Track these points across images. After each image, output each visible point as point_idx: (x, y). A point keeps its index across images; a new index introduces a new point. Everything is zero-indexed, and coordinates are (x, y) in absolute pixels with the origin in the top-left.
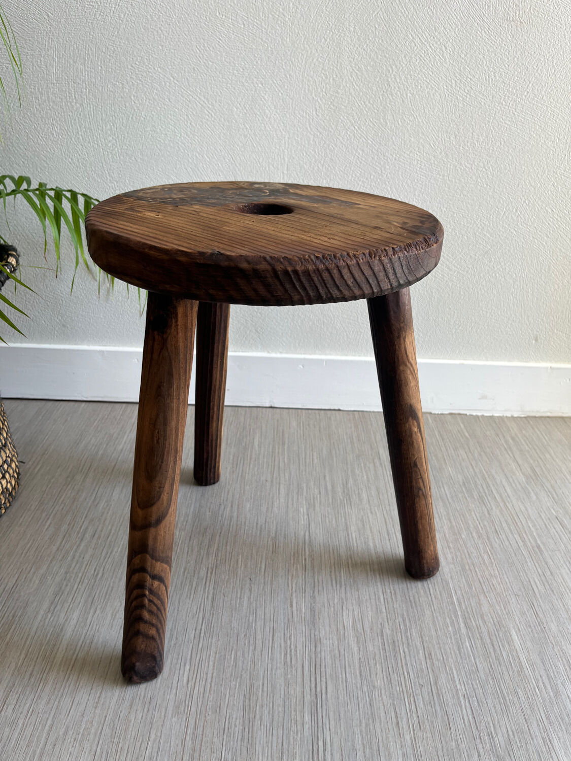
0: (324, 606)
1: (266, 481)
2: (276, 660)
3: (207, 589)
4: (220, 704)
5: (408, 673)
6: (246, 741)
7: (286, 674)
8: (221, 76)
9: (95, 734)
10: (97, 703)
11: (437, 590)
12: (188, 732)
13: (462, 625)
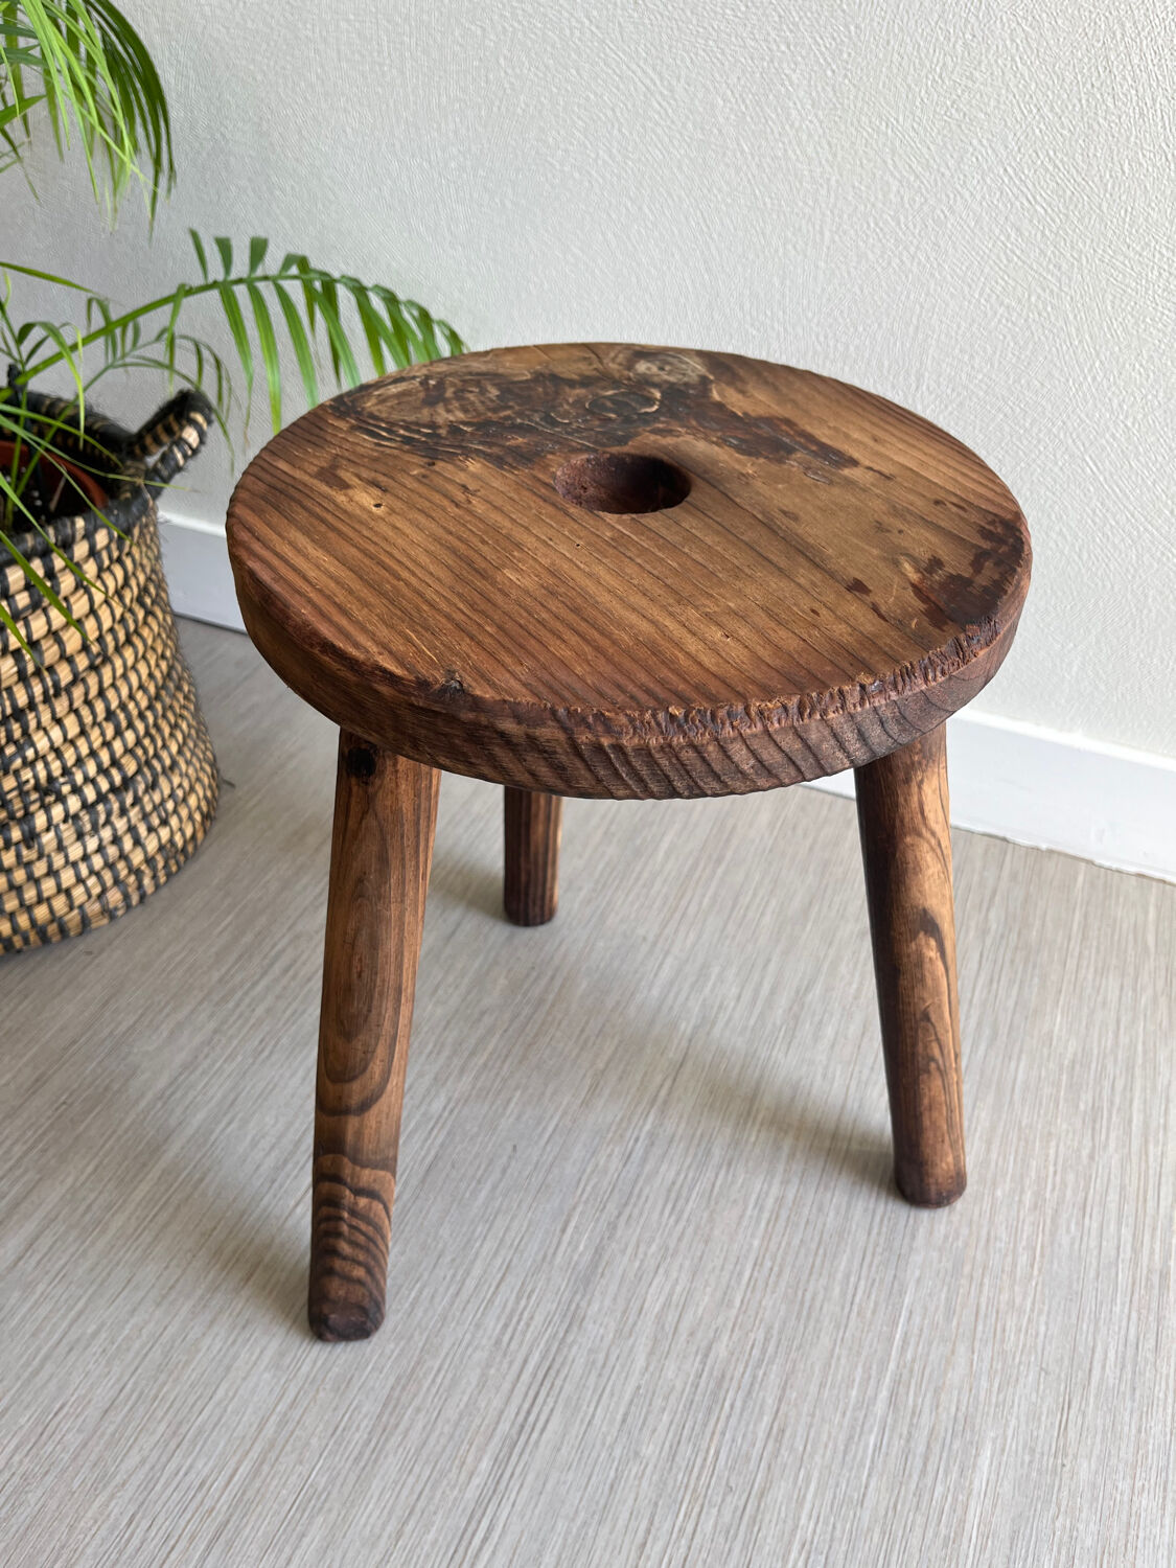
0: (623, 1252)
1: (644, 939)
2: (485, 1330)
3: (429, 1142)
4: (351, 1379)
5: (717, 1453)
6: (362, 1464)
7: (488, 1366)
8: (694, 22)
9: (138, 1353)
10: (164, 1297)
11: (873, 1297)
12: (279, 1408)
13: (884, 1394)
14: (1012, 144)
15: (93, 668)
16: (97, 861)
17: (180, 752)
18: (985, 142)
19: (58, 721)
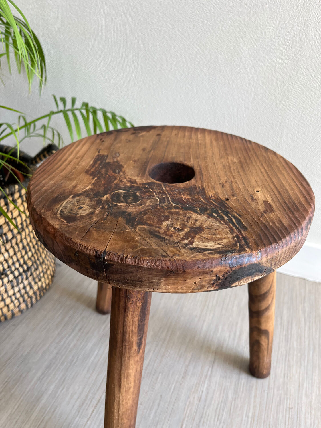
14: (314, 68)
15: (19, 233)
16: (18, 295)
17: (45, 257)
18: (305, 67)
19: (7, 251)
